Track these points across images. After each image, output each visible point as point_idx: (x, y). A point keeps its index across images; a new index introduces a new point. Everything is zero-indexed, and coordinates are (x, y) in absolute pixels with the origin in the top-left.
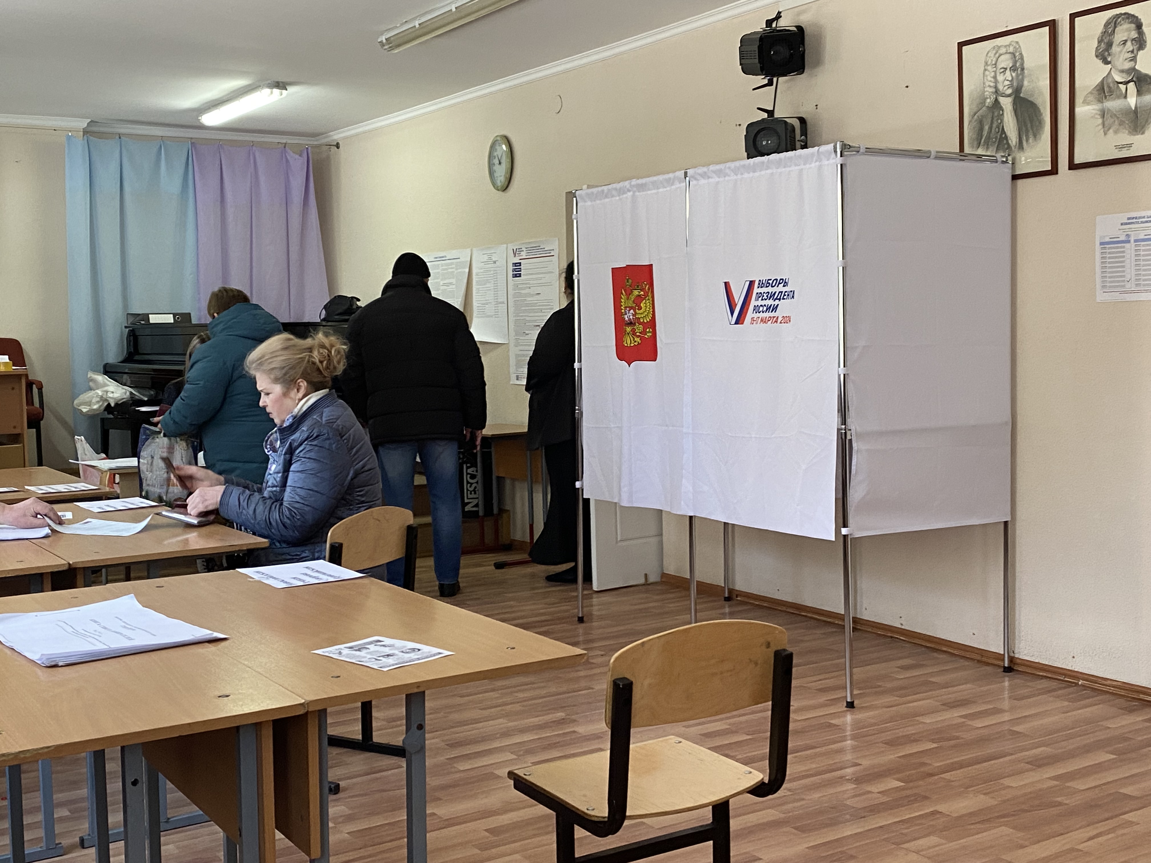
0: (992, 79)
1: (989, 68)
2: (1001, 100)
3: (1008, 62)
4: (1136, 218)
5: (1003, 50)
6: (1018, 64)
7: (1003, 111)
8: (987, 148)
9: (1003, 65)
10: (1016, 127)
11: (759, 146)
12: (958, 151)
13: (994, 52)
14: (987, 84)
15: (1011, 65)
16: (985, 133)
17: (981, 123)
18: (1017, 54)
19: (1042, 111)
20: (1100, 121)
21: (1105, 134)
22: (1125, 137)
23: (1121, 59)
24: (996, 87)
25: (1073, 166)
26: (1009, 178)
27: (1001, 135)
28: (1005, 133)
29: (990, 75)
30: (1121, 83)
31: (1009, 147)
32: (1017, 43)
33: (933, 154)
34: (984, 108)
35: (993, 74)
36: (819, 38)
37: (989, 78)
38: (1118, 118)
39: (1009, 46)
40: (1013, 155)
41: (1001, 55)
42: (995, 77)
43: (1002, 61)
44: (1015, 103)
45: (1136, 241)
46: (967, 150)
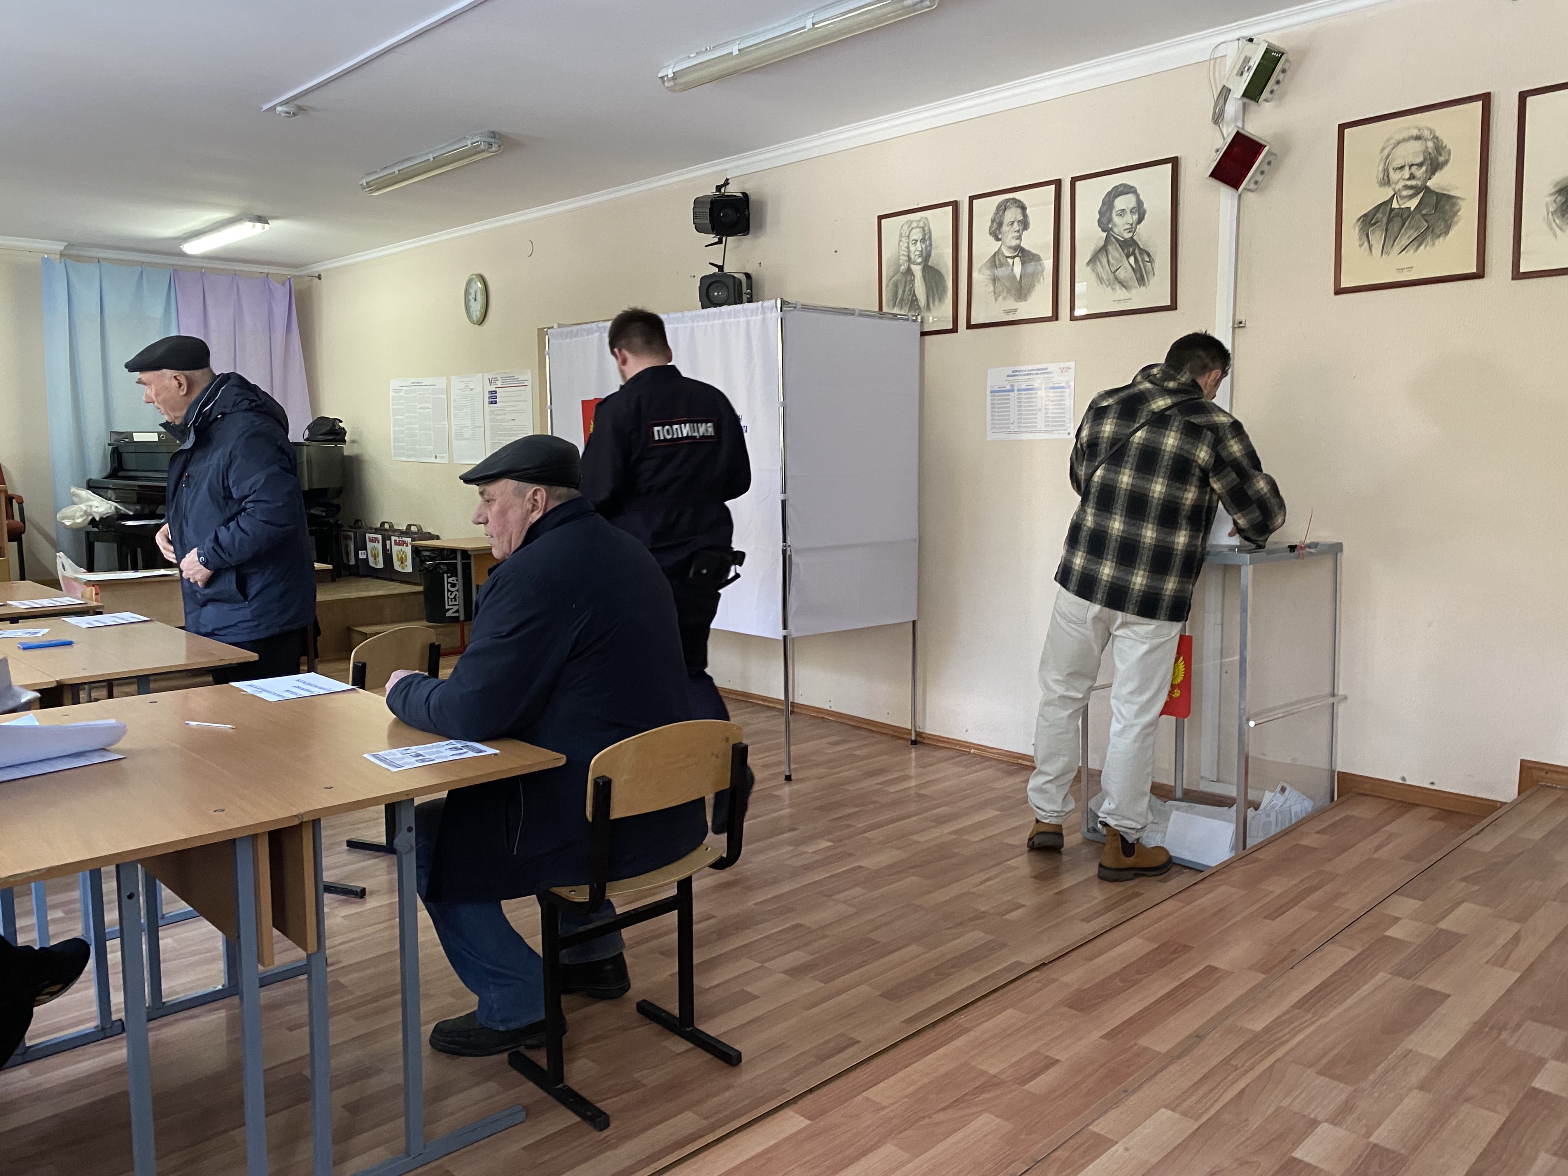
0: (907, 250)
1: (903, 239)
2: (913, 267)
3: (919, 235)
4: (1019, 371)
5: (914, 225)
6: (927, 237)
7: (914, 276)
8: (901, 308)
9: (915, 237)
10: (924, 291)
11: (711, 297)
12: (877, 310)
13: (907, 226)
14: (902, 253)
15: (921, 238)
16: (899, 296)
17: (896, 286)
18: (926, 228)
19: (946, 278)
20: (992, 289)
21: (996, 300)
22: (1011, 304)
23: (1010, 236)
24: (909, 256)
25: (970, 326)
26: (919, 334)
27: (912, 297)
28: (915, 296)
29: (904, 245)
30: (1009, 257)
31: (919, 308)
32: (926, 219)
33: (857, 313)
34: (899, 274)
35: (906, 245)
36: (762, 204)
37: (903, 248)
38: (1006, 287)
39: (919, 221)
40: (922, 314)
41: (913, 229)
42: (908, 248)
43: (914, 234)
44: (923, 270)
45: (1019, 390)
46: (885, 309)
